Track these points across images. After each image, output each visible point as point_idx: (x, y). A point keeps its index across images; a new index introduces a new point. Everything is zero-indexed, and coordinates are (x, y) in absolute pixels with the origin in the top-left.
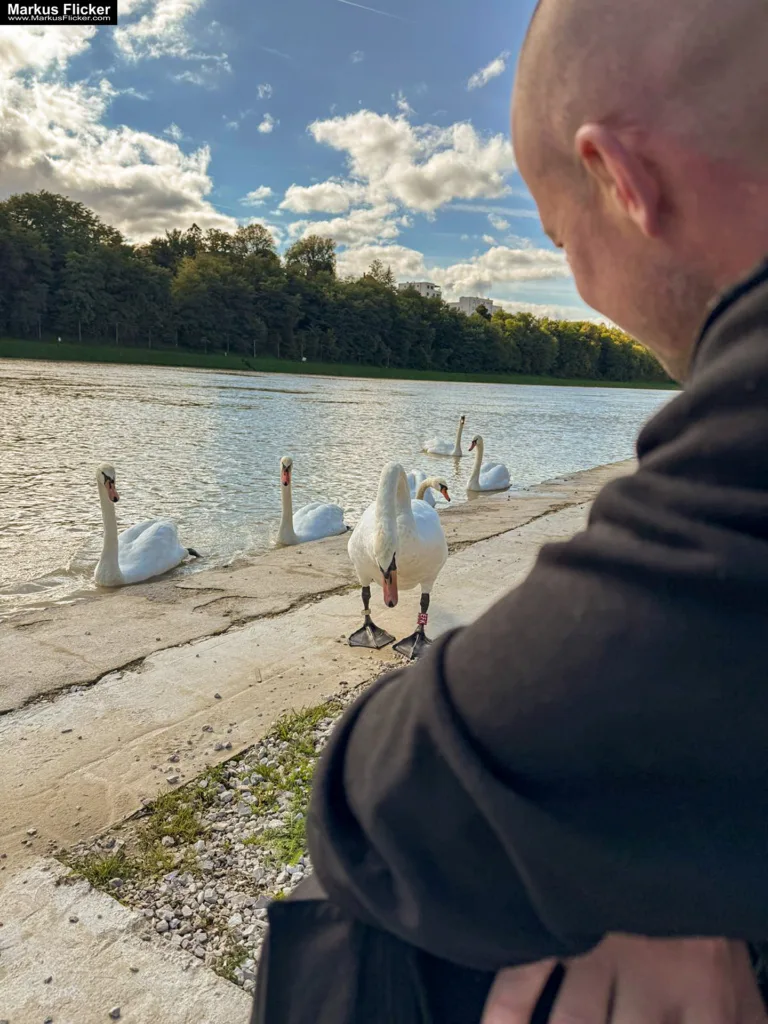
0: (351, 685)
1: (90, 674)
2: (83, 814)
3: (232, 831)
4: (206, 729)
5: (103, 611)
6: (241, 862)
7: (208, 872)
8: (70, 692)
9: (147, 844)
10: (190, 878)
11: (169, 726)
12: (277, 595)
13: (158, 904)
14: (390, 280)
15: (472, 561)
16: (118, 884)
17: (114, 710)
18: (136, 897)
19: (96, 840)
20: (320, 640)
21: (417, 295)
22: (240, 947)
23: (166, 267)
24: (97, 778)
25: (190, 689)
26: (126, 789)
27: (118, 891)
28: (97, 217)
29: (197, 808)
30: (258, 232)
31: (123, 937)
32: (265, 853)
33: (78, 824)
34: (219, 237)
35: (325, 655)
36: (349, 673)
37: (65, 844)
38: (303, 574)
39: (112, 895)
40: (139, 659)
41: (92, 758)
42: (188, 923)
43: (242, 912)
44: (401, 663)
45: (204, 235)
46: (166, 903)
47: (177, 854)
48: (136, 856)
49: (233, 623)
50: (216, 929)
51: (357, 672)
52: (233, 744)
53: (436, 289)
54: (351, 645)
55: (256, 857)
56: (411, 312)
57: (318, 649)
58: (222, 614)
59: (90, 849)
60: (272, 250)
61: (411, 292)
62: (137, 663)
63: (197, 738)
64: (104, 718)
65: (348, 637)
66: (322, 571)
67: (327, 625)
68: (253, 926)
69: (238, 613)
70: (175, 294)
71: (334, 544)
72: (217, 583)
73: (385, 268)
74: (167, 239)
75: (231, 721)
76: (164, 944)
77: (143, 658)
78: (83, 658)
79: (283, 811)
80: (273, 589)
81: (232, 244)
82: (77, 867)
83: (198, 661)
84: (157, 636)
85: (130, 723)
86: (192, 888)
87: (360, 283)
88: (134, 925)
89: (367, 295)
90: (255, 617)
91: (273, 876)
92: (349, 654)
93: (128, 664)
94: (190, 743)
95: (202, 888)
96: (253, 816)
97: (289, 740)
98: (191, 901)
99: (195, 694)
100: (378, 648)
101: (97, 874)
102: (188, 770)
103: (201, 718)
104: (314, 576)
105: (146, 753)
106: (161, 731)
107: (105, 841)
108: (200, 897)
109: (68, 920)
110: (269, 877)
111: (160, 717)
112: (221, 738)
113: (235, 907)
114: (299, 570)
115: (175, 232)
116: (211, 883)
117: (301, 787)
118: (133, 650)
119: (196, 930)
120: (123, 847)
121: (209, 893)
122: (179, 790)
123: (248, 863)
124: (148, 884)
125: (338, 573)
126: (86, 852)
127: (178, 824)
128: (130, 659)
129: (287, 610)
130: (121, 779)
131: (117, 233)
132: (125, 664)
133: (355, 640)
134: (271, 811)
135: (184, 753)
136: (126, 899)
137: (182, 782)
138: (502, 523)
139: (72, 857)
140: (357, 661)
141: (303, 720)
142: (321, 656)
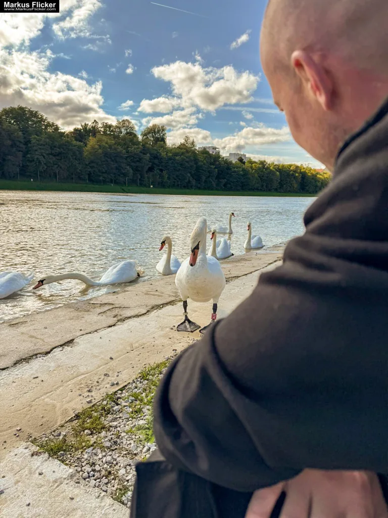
0: (178, 351)
1: (48, 348)
2: (44, 419)
3: (120, 427)
4: (106, 375)
5: (53, 316)
6: (124, 442)
7: (108, 448)
8: (37, 358)
9: (77, 434)
10: (99, 451)
11: (87, 373)
12: (139, 306)
13: (83, 464)
14: (194, 146)
15: (238, 287)
16: (63, 455)
17: (59, 366)
18: (72, 461)
19: (51, 433)
20: (162, 328)
21: (207, 153)
22: (125, 485)
23: (81, 141)
24: (51, 401)
25: (97, 355)
26: (65, 406)
27: (63, 458)
28: (46, 118)
29: (102, 415)
30: (127, 124)
31: (66, 482)
32: (137, 437)
33: (42, 425)
34: (107, 126)
35: (165, 336)
36: (177, 345)
37: (36, 435)
38: (154, 295)
39: (60, 460)
40: (71, 340)
41: (49, 391)
42: (98, 474)
43: (125, 468)
45: (100, 125)
46: (87, 464)
47: (92, 439)
48: (72, 440)
49: (118, 321)
50: (113, 477)
51: (181, 344)
52: (119, 382)
53: (217, 149)
54: (178, 331)
55: (132, 439)
56: (205, 161)
57: (162, 333)
58: (113, 316)
59: (48, 437)
60: (134, 132)
61: (205, 151)
62: (70, 342)
63: (101, 379)
64: (54, 370)
65: (176, 326)
66: (162, 293)
67: (166, 320)
68: (131, 475)
69: (121, 315)
70: (87, 155)
71: (168, 279)
72: (110, 301)
73: (191, 140)
74: (82, 128)
75: (118, 371)
76: (87, 485)
77: (73, 340)
78: (43, 340)
79: (146, 416)
80: (138, 303)
81: (114, 130)
82: (42, 446)
83: (100, 340)
84: (80, 328)
85: (67, 373)
86: (100, 456)
87: (179, 147)
88: (71, 476)
89: (183, 153)
90: (130, 317)
91: (141, 449)
92: (177, 335)
93: (66, 343)
94: (98, 382)
95: (105, 456)
96: (130, 419)
97: (148, 380)
98: (100, 462)
99: (100, 358)
100: (192, 332)
101: (52, 450)
102: (97, 396)
103: (103, 370)
104: (159, 296)
105: (76, 387)
106: (83, 376)
107: (55, 433)
108: (104, 461)
109: (38, 474)
110: (139, 449)
111: (82, 369)
112: (113, 379)
113: (122, 465)
114: (151, 293)
115: (85, 124)
116: (110, 453)
118: (68, 336)
119: (103, 477)
120: (65, 436)
121: (109, 458)
122: (93, 406)
123: (128, 442)
124: (78, 454)
125: (171, 294)
126: (46, 439)
127: (92, 423)
128: (66, 340)
129: (145, 314)
130: (63, 401)
131: (56, 125)
132: (64, 343)
133: (180, 328)
134: (139, 416)
135: (95, 388)
136: (67, 462)
137: (94, 402)
138: (254, 267)
139: (39, 442)
140: (181, 339)
141: (154, 369)
142: (163, 336)
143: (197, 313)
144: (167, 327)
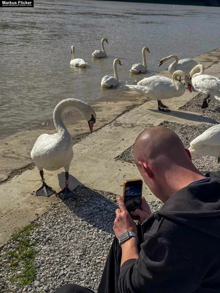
0: (40, 215)
20: (24, 194)
32: (18, 283)
35: (27, 201)
36: (39, 209)
44: (59, 202)
51: (42, 209)
54: (37, 196)
55: (14, 284)
57: (24, 199)
65: (36, 191)
67: (26, 186)
71: (23, 137)
79: (21, 267)
91: (21, 290)
96: (10, 270)
97: (18, 241)
100: (49, 196)
104: (16, 159)
114: (8, 155)
117: (26, 258)
123: (12, 287)
129: (7, 180)
133: (39, 193)
134: (17, 268)
140: (41, 203)
141: (22, 232)
142: (26, 202)
143: (53, 177)
144: (28, 193)
